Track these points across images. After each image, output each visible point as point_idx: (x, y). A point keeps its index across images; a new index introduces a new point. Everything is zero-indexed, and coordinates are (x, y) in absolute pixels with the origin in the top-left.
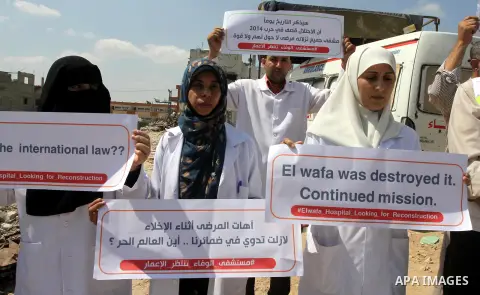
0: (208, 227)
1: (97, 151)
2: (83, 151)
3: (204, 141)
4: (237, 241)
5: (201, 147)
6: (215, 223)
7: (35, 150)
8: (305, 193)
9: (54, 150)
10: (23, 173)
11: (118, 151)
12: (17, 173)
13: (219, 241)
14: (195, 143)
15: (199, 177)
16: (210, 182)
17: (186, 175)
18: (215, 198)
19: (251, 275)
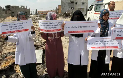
0: (106, 41)
1: (92, 27)
2: (89, 27)
3: (105, 24)
4: (111, 44)
5: (105, 26)
6: (107, 40)
7: (81, 27)
8: (118, 35)
9: (84, 27)
10: (79, 31)
11: (95, 27)
12: (78, 31)
13: (108, 44)
14: (103, 25)
15: (104, 31)
16: (106, 32)
17: (102, 31)
18: (107, 36)
19: (111, 49)
